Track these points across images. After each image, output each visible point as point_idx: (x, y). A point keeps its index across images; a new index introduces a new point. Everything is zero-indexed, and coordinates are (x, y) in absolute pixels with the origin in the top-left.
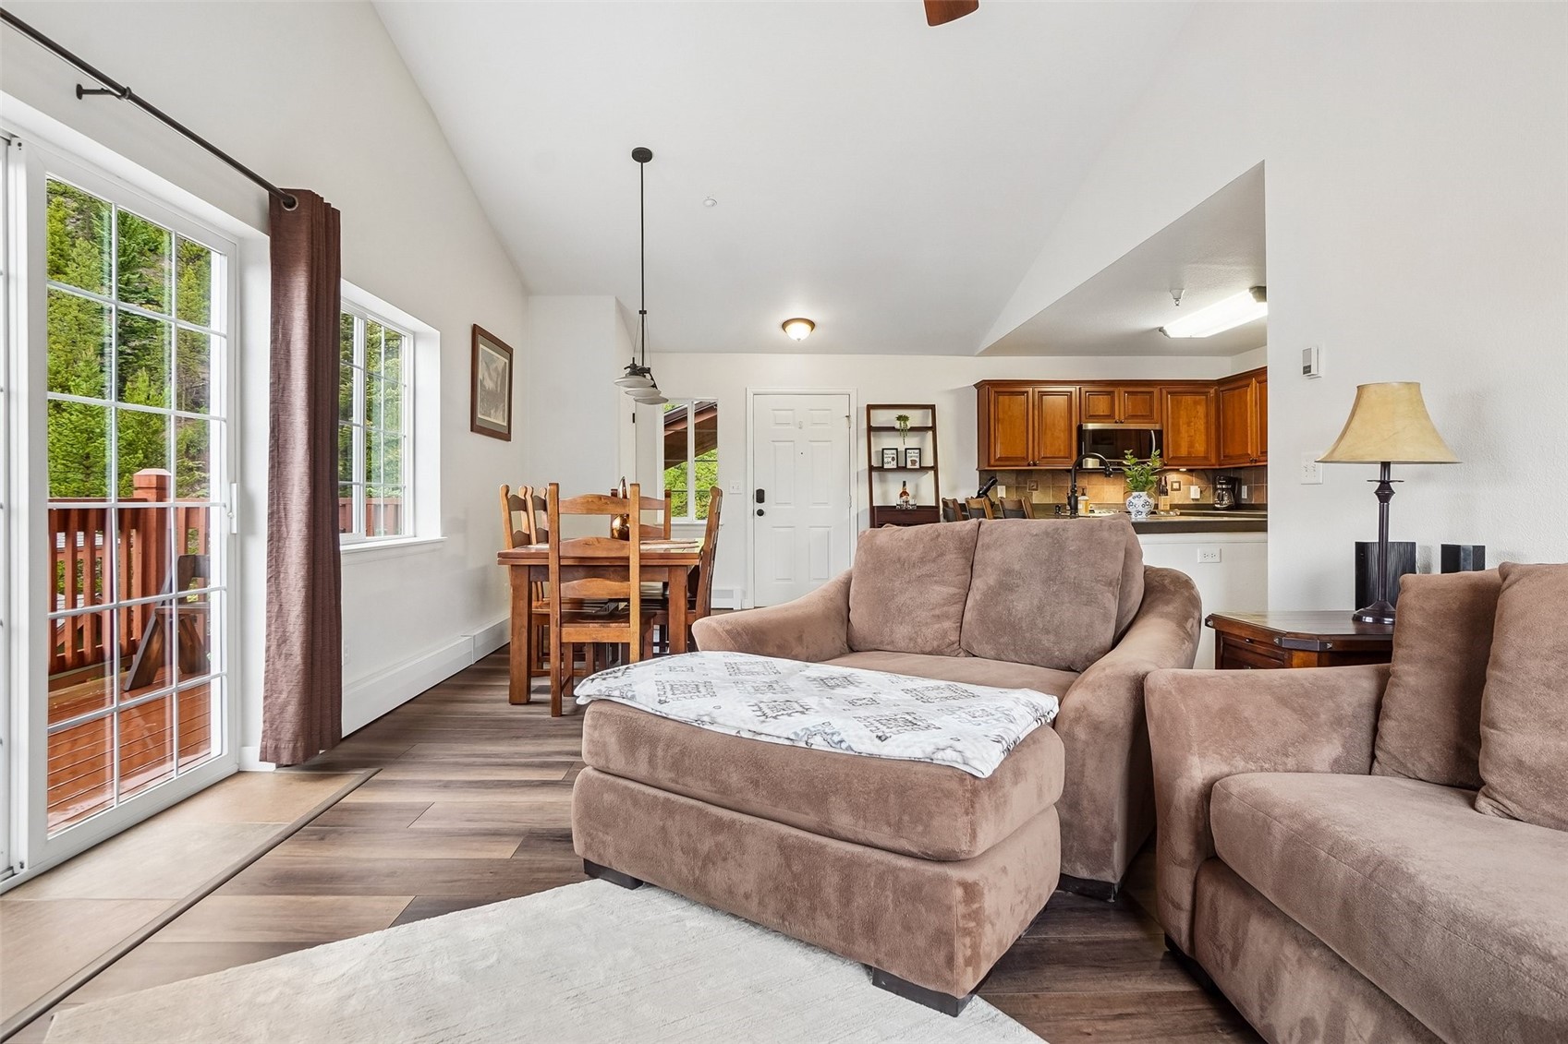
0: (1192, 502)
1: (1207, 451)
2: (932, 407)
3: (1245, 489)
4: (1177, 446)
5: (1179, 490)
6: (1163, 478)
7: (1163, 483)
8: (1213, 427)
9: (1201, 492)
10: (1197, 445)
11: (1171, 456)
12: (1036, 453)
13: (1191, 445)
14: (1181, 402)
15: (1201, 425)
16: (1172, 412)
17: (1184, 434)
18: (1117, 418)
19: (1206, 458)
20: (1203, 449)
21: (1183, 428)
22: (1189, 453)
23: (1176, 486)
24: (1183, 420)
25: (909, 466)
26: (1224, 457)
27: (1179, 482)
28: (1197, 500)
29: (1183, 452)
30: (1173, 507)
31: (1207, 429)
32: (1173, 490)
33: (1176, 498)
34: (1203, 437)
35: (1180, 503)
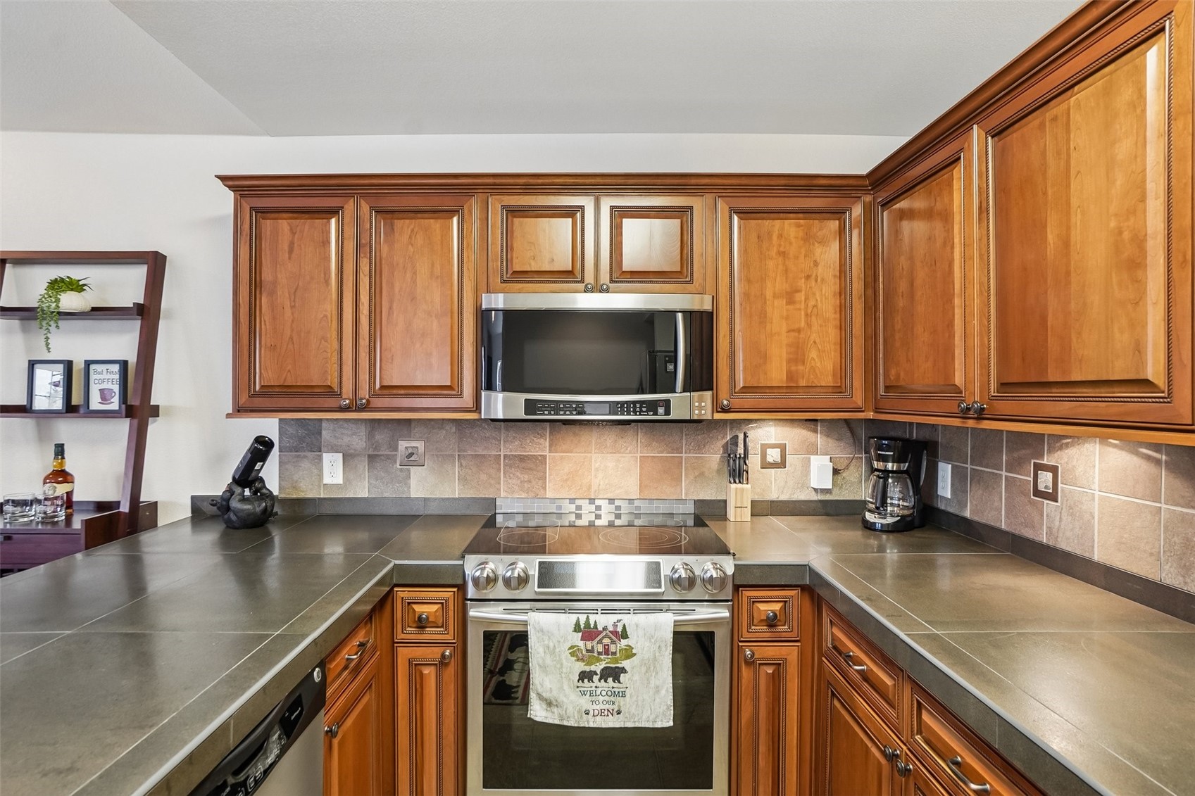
0: (814, 497)
1: (842, 371)
2: (155, 264)
3: (945, 471)
4: (759, 356)
5: (782, 464)
6: (741, 436)
7: (741, 450)
8: (858, 307)
9: (836, 472)
10: (813, 354)
11: (740, 384)
12: (364, 376)
13: (797, 355)
14: (770, 234)
15: (825, 297)
16: (745, 265)
17: (777, 324)
18: (589, 277)
19: (838, 390)
20: (830, 367)
21: (777, 309)
22: (791, 376)
23: (773, 455)
24: (776, 284)
25: (95, 404)
26: (887, 388)
27: (783, 448)
28: (827, 491)
29: (776, 374)
30: (762, 509)
31: (842, 308)
32: (765, 465)
33: (776, 486)
34: (832, 333)
35: (783, 497)
